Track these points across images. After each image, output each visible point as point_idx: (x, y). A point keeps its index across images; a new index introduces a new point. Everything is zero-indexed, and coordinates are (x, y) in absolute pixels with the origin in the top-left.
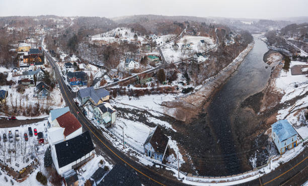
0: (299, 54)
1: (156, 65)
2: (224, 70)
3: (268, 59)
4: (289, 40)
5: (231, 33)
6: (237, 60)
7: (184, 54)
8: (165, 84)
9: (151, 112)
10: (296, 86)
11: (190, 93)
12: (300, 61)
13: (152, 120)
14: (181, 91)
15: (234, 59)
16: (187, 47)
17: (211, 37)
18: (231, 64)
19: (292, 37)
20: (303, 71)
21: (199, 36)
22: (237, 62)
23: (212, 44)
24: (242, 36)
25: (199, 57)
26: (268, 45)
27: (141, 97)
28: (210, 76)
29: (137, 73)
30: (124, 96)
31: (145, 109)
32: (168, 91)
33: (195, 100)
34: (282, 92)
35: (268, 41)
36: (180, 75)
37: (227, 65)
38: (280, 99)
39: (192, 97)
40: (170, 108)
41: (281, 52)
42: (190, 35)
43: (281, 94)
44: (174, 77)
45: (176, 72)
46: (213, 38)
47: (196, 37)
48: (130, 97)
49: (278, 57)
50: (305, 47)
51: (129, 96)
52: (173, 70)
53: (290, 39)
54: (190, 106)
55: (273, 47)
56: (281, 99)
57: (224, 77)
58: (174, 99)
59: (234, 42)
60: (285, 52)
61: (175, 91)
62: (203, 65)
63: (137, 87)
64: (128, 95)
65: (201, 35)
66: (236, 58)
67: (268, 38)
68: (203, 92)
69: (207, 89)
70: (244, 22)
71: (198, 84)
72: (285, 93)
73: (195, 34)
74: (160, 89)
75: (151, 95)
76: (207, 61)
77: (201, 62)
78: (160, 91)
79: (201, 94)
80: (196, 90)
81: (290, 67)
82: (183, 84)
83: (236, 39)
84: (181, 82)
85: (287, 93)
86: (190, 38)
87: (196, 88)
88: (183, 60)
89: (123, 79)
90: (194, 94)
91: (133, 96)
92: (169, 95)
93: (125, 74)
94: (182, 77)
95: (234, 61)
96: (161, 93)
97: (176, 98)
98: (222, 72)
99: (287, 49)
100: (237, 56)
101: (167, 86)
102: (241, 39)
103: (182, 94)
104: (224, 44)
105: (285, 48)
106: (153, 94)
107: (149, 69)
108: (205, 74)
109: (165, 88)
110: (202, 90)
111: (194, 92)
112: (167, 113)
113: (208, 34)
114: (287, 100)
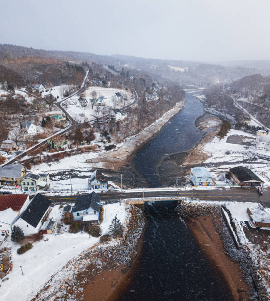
0: (247, 122)
1: (65, 126)
2: (145, 129)
3: (201, 124)
4: (239, 102)
5: (153, 85)
6: (161, 121)
7: (97, 111)
8: (83, 144)
9: (79, 169)
10: (228, 153)
11: (113, 150)
12: (245, 131)
13: (82, 174)
14: (104, 148)
15: (158, 118)
16: (98, 102)
17: (126, 89)
18: (153, 124)
19: (246, 97)
20: (244, 141)
21: (111, 86)
22: (160, 123)
23: (130, 99)
24: (169, 89)
25: (116, 113)
26: (206, 107)
27: (62, 161)
28: (131, 135)
29: (44, 138)
30: (41, 165)
31: (72, 168)
32: (89, 150)
33: (119, 155)
34: (209, 155)
35: (207, 101)
36: (98, 135)
37: (149, 125)
38: (204, 159)
39: (115, 153)
40: (97, 162)
41: (221, 118)
42: (98, 85)
43: (207, 156)
44: (91, 138)
45: (92, 132)
46: (129, 92)
47: (107, 89)
48: (49, 163)
49: (216, 122)
50: (261, 114)
51: (47, 163)
52: (89, 130)
53: (241, 99)
54: (115, 159)
55: (212, 109)
56: (206, 160)
57: (146, 137)
58: (98, 156)
59: (157, 98)
60: (227, 118)
61: (96, 149)
62: (122, 123)
63: (52, 152)
64: (44, 162)
65: (112, 86)
66: (160, 119)
67: (206, 96)
68: (126, 149)
69: (129, 146)
70: (172, 68)
71: (119, 142)
72: (212, 156)
73: (104, 85)
74: (80, 149)
75: (72, 157)
76: (126, 119)
77: (119, 119)
78: (81, 151)
79: (124, 150)
80: (119, 147)
81: (228, 135)
82: (104, 142)
83: (161, 95)
84: (101, 141)
85: (214, 156)
86: (100, 90)
87: (118, 146)
88: (97, 119)
89: (27, 149)
90: (116, 150)
91: (52, 161)
92: (91, 153)
93: (28, 143)
94: (101, 136)
95: (157, 121)
96: (82, 152)
97: (99, 155)
98: (143, 132)
99: (231, 114)
100: (160, 116)
101: (86, 145)
102: (167, 93)
103: (105, 151)
104: (144, 99)
105: (228, 113)
106: (74, 155)
107: (57, 132)
108: (125, 133)
109: (85, 147)
110: (124, 147)
111: (117, 149)
112: (95, 167)
113: (123, 85)
114: (213, 162)
